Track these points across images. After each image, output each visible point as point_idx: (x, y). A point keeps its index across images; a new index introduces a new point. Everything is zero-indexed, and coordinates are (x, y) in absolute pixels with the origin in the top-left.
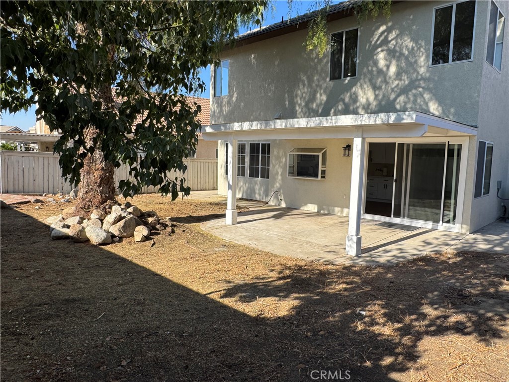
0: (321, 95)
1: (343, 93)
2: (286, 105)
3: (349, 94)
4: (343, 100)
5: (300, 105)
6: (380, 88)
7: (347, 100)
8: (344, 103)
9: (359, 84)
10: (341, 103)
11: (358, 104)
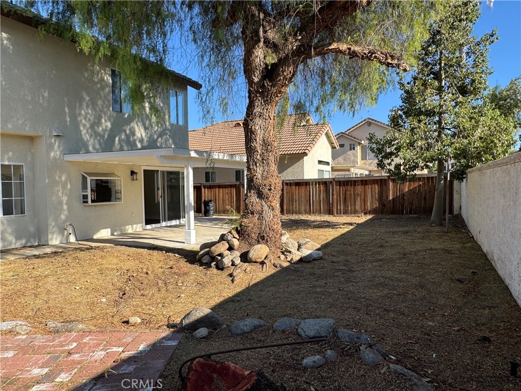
0: (106, 121)
1: (124, 125)
2: (66, 121)
3: (129, 127)
4: (125, 132)
5: (84, 126)
6: (148, 128)
7: (128, 132)
8: (126, 135)
9: (135, 121)
10: (123, 133)
11: (136, 137)
